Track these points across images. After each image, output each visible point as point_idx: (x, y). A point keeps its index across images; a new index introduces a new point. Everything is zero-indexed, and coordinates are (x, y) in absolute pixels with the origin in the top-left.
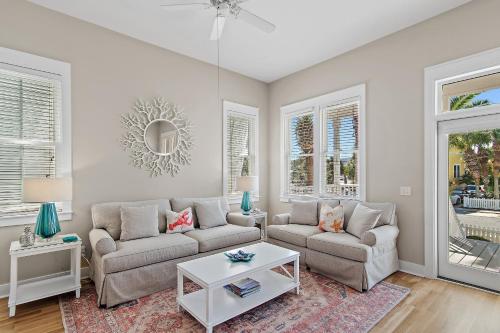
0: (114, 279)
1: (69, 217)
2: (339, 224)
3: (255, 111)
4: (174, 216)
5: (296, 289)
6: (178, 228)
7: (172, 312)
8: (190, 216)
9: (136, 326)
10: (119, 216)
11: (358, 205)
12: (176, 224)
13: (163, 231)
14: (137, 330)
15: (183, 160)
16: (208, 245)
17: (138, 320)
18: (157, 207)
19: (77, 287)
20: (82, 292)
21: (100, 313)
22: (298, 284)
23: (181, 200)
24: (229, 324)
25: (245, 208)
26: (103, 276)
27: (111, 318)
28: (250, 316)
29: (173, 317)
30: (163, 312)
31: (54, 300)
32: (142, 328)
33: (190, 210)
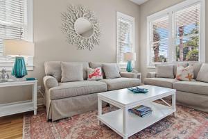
0: (57, 103)
1: (32, 69)
2: (191, 76)
3: (133, 19)
4: (92, 71)
5: (173, 113)
6: (94, 77)
7: (95, 125)
8: (100, 71)
9: (71, 134)
10: (60, 68)
11: (203, 64)
12: (93, 75)
13: (86, 79)
14: (72, 137)
15: (95, 42)
16: (113, 86)
17: (72, 130)
18: (82, 65)
19: (35, 108)
20: (38, 112)
21: (47, 125)
22: (175, 110)
23: (94, 63)
24: (137, 135)
25: (129, 70)
26: (50, 101)
27: (54, 128)
28: (149, 130)
29: (95, 129)
30: (89, 126)
31: (20, 116)
32: (76, 135)
33: (100, 68)
